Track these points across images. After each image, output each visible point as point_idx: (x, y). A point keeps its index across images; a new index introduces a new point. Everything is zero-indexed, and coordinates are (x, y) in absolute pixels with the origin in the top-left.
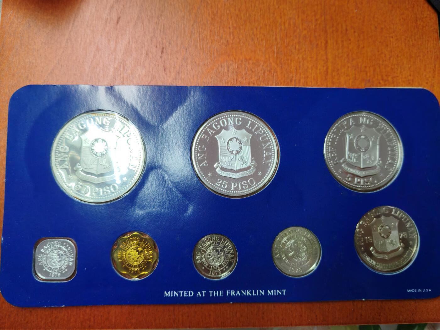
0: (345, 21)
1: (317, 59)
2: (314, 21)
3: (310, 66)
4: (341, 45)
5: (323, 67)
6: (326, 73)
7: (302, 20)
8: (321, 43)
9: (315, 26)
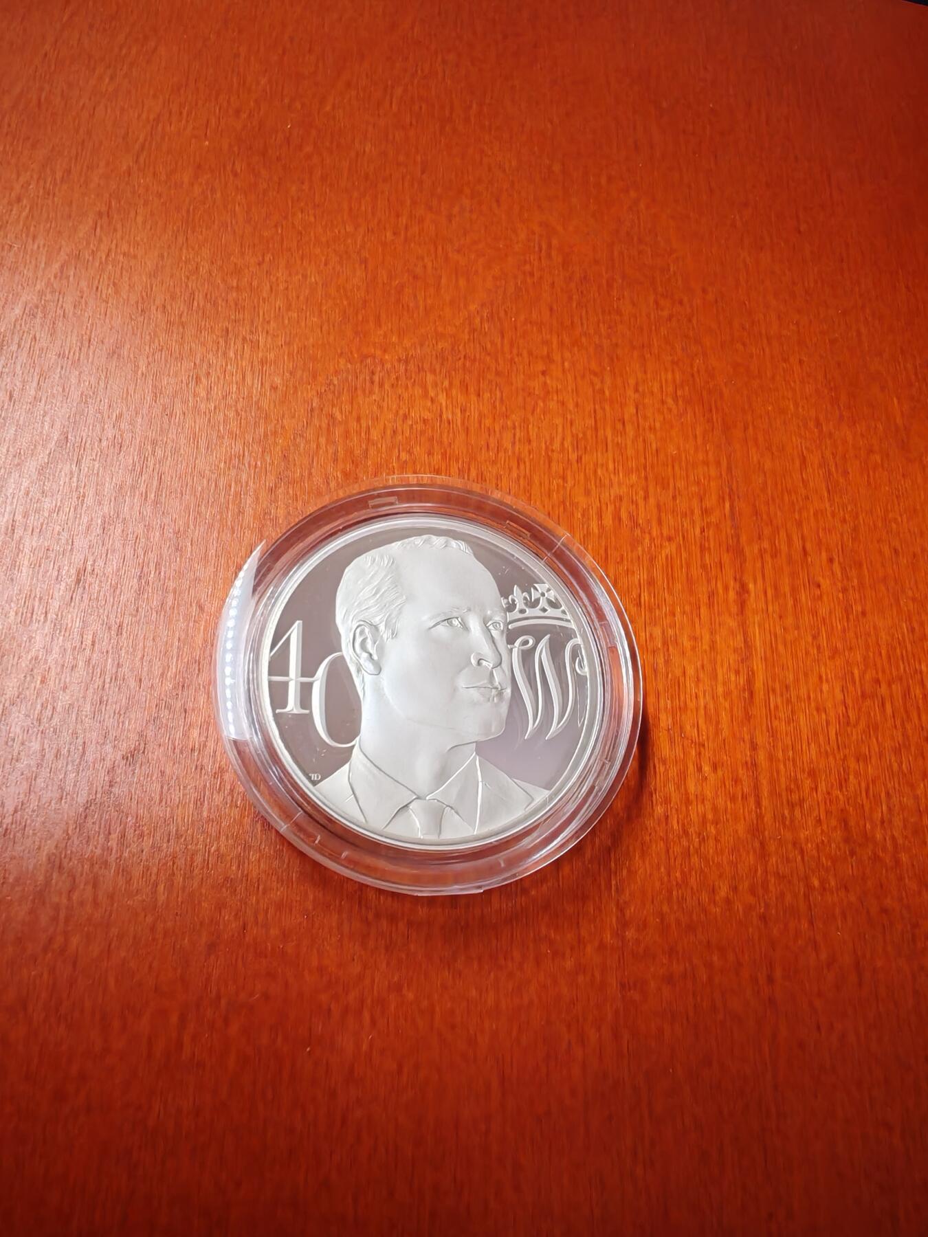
0: (799, 524)
1: (713, 646)
2: (697, 512)
3: (690, 671)
4: (790, 603)
5: (737, 672)
6: (747, 695)
7: (659, 507)
8: (726, 588)
9: (703, 531)
